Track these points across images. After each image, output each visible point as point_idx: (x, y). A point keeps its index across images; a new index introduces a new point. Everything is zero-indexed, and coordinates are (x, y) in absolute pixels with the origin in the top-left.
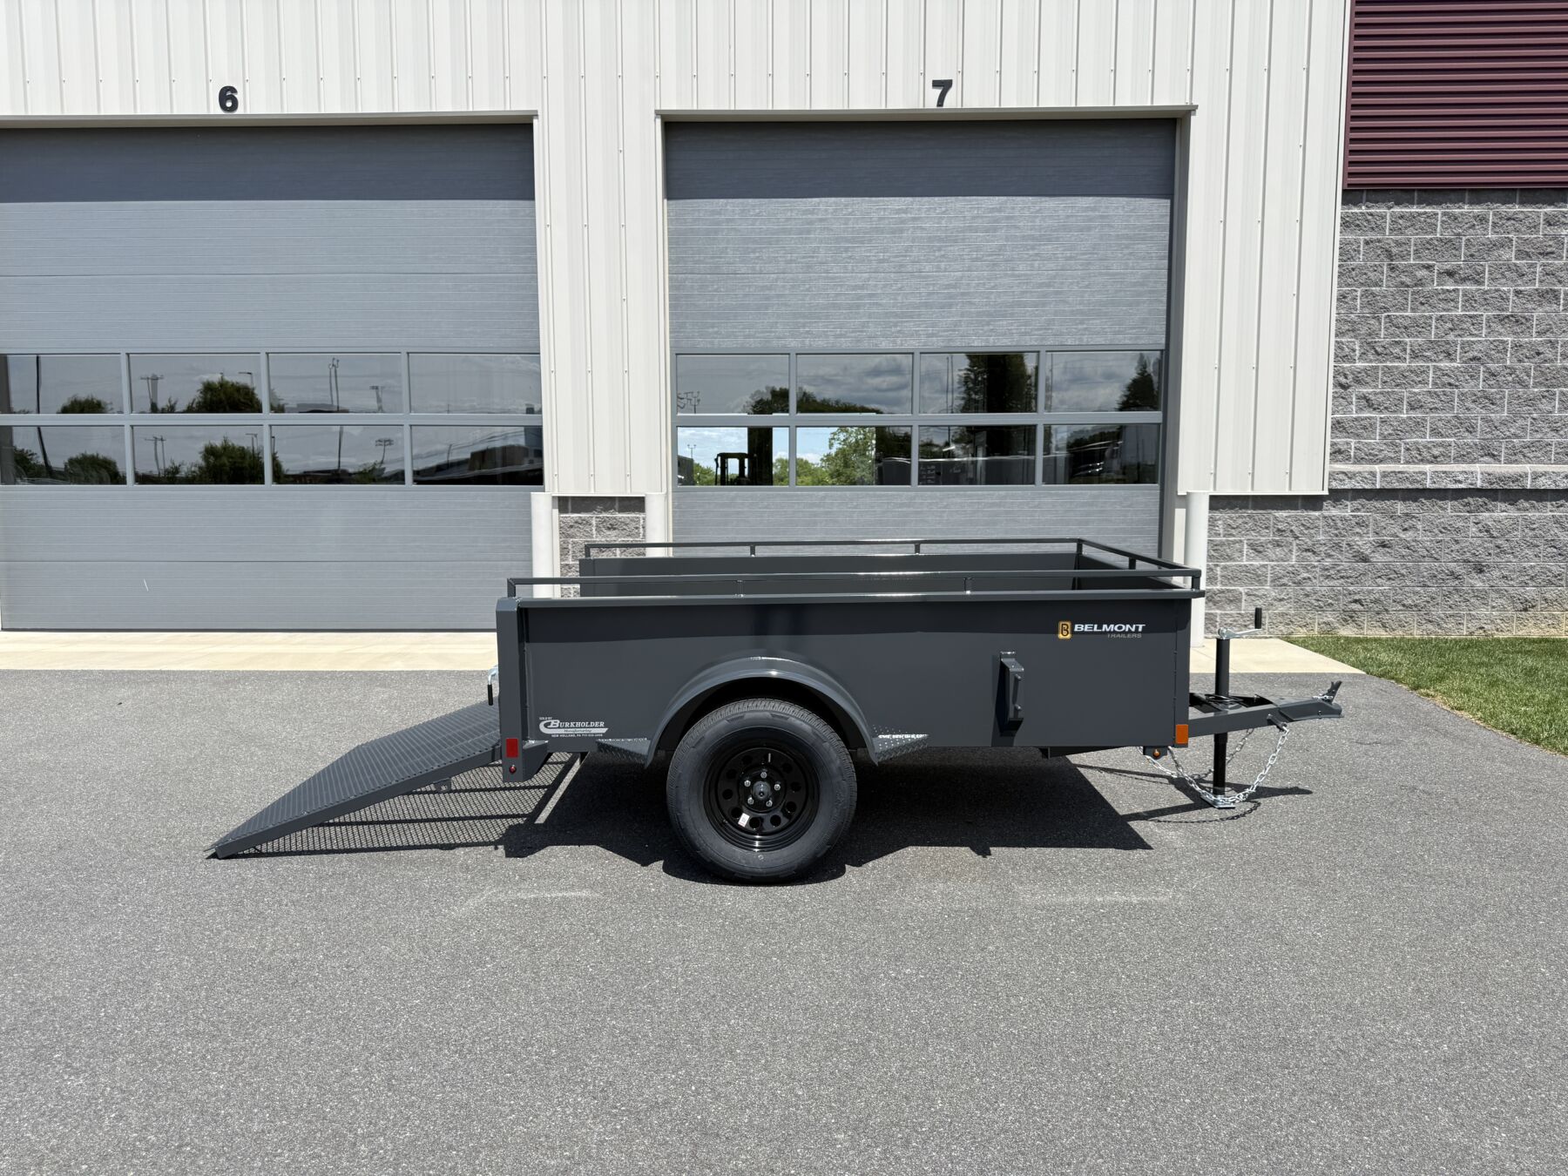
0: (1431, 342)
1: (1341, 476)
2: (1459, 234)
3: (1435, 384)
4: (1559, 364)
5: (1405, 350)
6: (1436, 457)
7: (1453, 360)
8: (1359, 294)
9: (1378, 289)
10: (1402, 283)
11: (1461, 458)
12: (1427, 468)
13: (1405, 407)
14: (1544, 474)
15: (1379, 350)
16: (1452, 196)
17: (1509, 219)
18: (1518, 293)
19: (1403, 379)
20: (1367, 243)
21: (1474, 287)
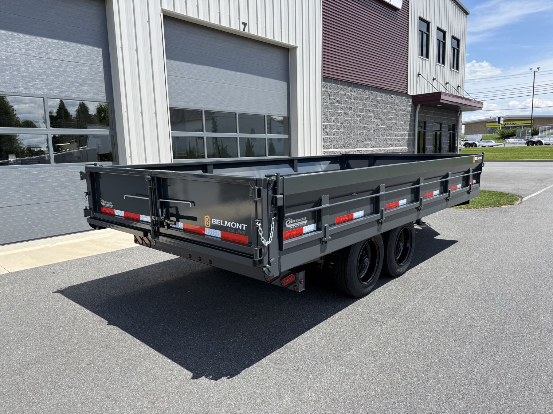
0: (336, 118)
1: (324, 153)
2: (339, 91)
3: (337, 129)
4: (352, 125)
5: (332, 120)
6: (337, 147)
7: (339, 123)
8: (325, 105)
9: (327, 104)
10: (331, 103)
11: (341, 147)
12: (336, 150)
13: (332, 135)
14: (352, 151)
15: (328, 120)
16: (338, 81)
17: (345, 89)
18: (347, 107)
19: (332, 128)
20: (326, 91)
21: (341, 105)
